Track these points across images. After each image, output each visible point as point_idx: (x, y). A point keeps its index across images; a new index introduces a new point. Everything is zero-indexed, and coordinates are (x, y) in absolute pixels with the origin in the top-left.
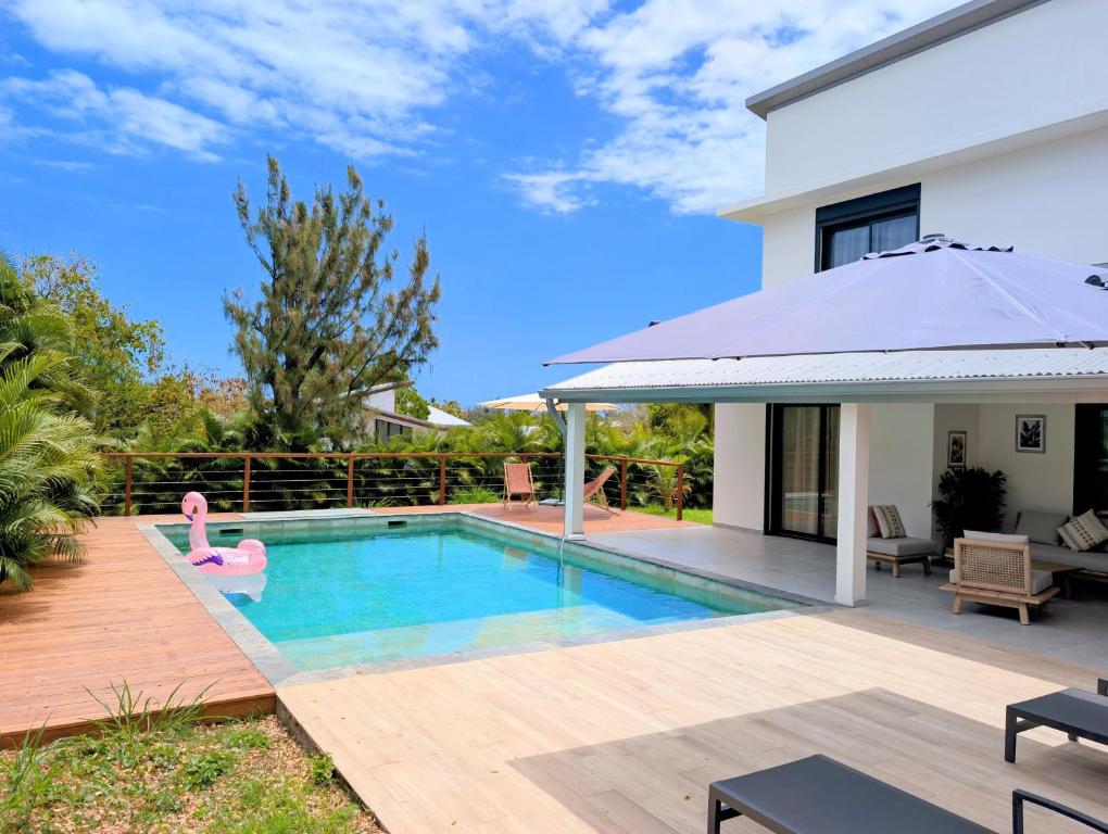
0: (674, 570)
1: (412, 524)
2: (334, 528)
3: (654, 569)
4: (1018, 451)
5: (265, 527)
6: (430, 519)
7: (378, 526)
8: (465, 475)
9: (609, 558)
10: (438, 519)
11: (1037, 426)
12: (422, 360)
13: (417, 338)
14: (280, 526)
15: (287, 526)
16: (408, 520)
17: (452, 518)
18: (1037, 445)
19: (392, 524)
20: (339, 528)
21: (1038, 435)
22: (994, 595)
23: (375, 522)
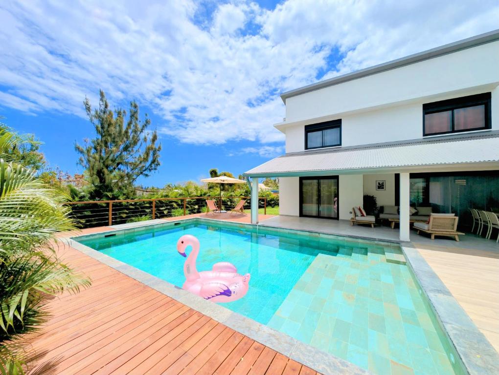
0: (319, 233)
1: (182, 223)
2: (155, 228)
3: (308, 233)
4: (377, 190)
5: (126, 232)
6: (188, 221)
7: (171, 225)
8: (175, 205)
9: (282, 230)
10: (190, 221)
11: (383, 183)
12: (155, 169)
13: (153, 162)
14: (133, 230)
15: (136, 230)
16: (181, 222)
17: (195, 220)
18: (383, 188)
19: (176, 224)
20: (157, 228)
21: (383, 186)
22: (441, 233)
23: (169, 224)
